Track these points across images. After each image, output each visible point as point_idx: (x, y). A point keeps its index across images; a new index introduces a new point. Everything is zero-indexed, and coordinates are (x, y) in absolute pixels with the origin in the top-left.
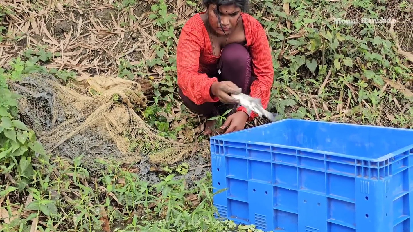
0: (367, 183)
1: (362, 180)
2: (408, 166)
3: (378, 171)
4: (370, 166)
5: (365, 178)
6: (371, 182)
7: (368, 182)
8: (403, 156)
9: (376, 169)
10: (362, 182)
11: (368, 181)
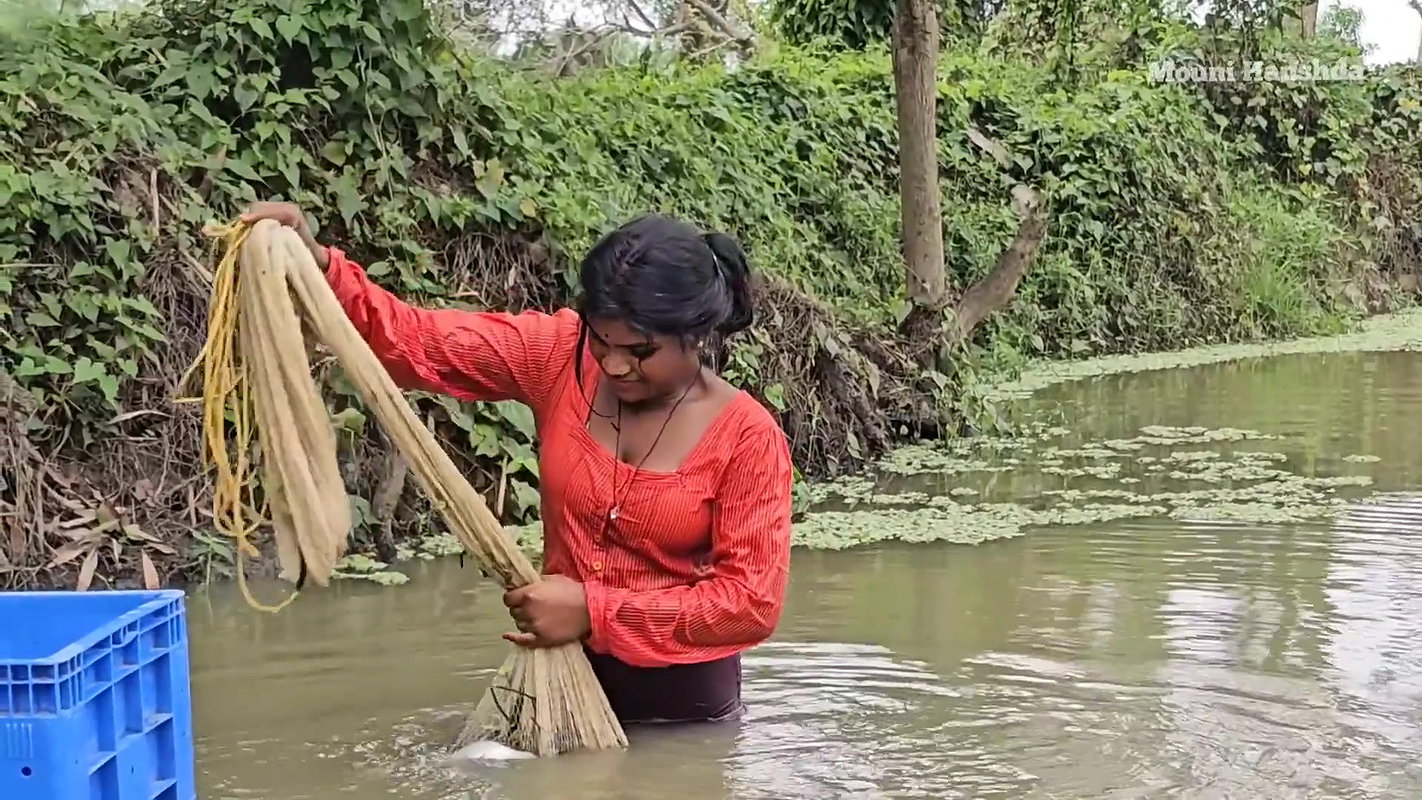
0: (27, 729)
1: (11, 721)
2: (109, 679)
3: (57, 689)
4: (32, 681)
5: (20, 716)
6: (37, 723)
7: (30, 726)
8: (97, 653)
9: (52, 685)
10: (12, 726)
11: (30, 721)
